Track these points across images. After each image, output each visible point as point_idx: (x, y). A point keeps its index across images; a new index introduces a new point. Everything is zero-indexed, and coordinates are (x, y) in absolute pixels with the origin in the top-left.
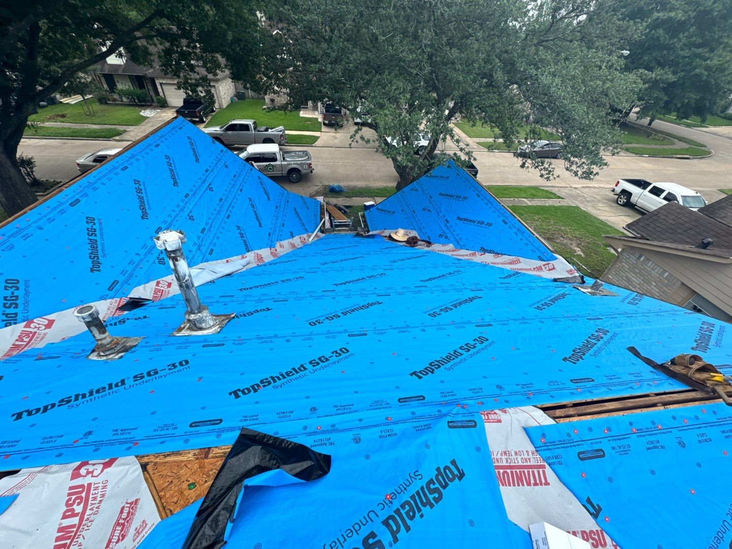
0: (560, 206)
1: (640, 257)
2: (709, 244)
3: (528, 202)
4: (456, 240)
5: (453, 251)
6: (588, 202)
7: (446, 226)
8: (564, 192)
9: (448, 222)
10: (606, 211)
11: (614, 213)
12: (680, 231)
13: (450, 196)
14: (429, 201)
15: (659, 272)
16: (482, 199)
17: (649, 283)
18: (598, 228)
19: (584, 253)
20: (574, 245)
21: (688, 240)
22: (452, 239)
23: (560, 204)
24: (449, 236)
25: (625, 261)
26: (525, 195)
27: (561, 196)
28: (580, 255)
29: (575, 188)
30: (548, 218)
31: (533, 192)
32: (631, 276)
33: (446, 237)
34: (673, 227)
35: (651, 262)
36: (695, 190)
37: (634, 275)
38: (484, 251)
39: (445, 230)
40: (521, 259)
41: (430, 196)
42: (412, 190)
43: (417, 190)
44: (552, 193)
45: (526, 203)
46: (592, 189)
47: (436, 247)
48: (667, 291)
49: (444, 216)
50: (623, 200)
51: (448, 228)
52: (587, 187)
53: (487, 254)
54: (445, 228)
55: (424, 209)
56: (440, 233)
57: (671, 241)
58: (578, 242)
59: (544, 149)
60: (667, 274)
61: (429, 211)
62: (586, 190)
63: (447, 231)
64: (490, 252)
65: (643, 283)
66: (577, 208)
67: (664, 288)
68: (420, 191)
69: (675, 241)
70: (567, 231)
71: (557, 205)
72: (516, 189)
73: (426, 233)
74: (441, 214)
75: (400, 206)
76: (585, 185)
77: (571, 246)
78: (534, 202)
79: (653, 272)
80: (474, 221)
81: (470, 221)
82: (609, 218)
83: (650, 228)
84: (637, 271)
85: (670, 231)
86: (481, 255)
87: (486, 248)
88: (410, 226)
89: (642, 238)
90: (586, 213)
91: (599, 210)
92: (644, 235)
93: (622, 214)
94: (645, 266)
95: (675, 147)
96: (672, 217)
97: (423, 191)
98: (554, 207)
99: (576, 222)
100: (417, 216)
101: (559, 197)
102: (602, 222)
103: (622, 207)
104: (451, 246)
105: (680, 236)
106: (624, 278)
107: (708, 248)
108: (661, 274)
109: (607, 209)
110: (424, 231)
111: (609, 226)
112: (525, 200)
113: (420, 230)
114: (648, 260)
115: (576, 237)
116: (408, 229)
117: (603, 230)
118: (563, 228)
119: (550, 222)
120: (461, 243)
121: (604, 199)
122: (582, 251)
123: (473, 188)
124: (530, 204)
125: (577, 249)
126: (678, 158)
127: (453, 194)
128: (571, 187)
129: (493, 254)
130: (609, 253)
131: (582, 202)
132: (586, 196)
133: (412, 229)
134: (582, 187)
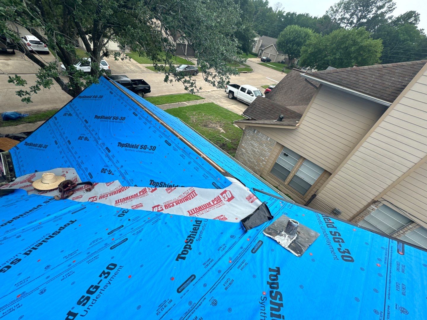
0: (205, 104)
1: (254, 131)
2: (283, 118)
3: (187, 104)
4: (121, 174)
5: (120, 191)
6: (217, 99)
7: (107, 156)
8: (204, 95)
9: (109, 151)
10: (226, 103)
11: (229, 104)
12: (267, 112)
13: (107, 118)
14: (85, 126)
15: (265, 138)
16: (140, 119)
17: (262, 146)
18: (226, 114)
19: (224, 130)
20: (218, 126)
21: (272, 117)
22: (117, 174)
23: (204, 103)
24: (112, 170)
25: (247, 134)
26: (184, 99)
27: (203, 97)
28: (223, 132)
29: (208, 92)
30: (200, 113)
31: (188, 96)
32: (253, 142)
33: (110, 172)
34: (264, 110)
35: (260, 133)
36: (257, 87)
37: (254, 142)
38: (155, 184)
39: (106, 162)
40: (196, 189)
41: (86, 121)
42: (65, 115)
43: (70, 115)
44: (198, 96)
45: (186, 104)
46: (216, 92)
47: (100, 189)
48: (271, 147)
49: (104, 144)
50: (231, 96)
51: (110, 159)
52: (214, 91)
53: (159, 189)
54: (106, 160)
55: (80, 138)
56: (102, 167)
57: (265, 118)
58: (220, 124)
59: (187, 70)
60: (269, 138)
61: (86, 139)
62: (213, 92)
63: (110, 164)
64: (162, 185)
65: (259, 145)
66: (213, 103)
67: (270, 147)
68: (74, 115)
69: (267, 119)
70: (212, 119)
71: (203, 103)
72: (178, 96)
73: (86, 169)
74: (100, 142)
75: (53, 137)
76: (212, 90)
77: (218, 128)
78: (190, 103)
79: (262, 138)
80: (136, 147)
81: (132, 146)
82: (228, 107)
83: (254, 113)
84: (255, 139)
85: (263, 113)
86: (153, 191)
87: (156, 180)
88: (66, 162)
89: (253, 119)
90: (218, 105)
91: (223, 103)
92: (253, 117)
93: (233, 104)
94: (258, 136)
95: (241, 67)
96: (262, 104)
97: (77, 115)
98: (201, 104)
99: (215, 112)
100: (73, 148)
101: (203, 98)
102: (227, 110)
103: (231, 100)
104: (117, 184)
105: (268, 115)
106: (250, 144)
107: (282, 120)
108: (267, 139)
109: (226, 102)
110: (83, 166)
111: (230, 112)
112: (185, 102)
113: (79, 167)
114: (258, 132)
115: (218, 121)
116: (65, 167)
117: (228, 114)
118: (210, 117)
119: (202, 115)
120: (128, 177)
121: (223, 96)
122: (223, 129)
123: (128, 107)
124: (188, 105)
125: (221, 129)
126: (244, 73)
127: (110, 115)
128: (206, 91)
129: (165, 188)
130: (235, 127)
131: (214, 100)
132: (215, 96)
133: (69, 167)
134: (211, 91)
